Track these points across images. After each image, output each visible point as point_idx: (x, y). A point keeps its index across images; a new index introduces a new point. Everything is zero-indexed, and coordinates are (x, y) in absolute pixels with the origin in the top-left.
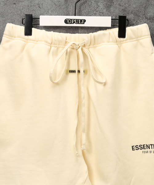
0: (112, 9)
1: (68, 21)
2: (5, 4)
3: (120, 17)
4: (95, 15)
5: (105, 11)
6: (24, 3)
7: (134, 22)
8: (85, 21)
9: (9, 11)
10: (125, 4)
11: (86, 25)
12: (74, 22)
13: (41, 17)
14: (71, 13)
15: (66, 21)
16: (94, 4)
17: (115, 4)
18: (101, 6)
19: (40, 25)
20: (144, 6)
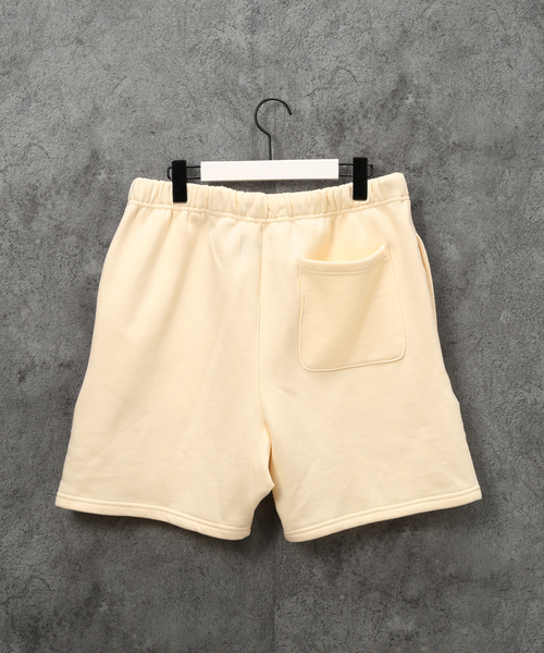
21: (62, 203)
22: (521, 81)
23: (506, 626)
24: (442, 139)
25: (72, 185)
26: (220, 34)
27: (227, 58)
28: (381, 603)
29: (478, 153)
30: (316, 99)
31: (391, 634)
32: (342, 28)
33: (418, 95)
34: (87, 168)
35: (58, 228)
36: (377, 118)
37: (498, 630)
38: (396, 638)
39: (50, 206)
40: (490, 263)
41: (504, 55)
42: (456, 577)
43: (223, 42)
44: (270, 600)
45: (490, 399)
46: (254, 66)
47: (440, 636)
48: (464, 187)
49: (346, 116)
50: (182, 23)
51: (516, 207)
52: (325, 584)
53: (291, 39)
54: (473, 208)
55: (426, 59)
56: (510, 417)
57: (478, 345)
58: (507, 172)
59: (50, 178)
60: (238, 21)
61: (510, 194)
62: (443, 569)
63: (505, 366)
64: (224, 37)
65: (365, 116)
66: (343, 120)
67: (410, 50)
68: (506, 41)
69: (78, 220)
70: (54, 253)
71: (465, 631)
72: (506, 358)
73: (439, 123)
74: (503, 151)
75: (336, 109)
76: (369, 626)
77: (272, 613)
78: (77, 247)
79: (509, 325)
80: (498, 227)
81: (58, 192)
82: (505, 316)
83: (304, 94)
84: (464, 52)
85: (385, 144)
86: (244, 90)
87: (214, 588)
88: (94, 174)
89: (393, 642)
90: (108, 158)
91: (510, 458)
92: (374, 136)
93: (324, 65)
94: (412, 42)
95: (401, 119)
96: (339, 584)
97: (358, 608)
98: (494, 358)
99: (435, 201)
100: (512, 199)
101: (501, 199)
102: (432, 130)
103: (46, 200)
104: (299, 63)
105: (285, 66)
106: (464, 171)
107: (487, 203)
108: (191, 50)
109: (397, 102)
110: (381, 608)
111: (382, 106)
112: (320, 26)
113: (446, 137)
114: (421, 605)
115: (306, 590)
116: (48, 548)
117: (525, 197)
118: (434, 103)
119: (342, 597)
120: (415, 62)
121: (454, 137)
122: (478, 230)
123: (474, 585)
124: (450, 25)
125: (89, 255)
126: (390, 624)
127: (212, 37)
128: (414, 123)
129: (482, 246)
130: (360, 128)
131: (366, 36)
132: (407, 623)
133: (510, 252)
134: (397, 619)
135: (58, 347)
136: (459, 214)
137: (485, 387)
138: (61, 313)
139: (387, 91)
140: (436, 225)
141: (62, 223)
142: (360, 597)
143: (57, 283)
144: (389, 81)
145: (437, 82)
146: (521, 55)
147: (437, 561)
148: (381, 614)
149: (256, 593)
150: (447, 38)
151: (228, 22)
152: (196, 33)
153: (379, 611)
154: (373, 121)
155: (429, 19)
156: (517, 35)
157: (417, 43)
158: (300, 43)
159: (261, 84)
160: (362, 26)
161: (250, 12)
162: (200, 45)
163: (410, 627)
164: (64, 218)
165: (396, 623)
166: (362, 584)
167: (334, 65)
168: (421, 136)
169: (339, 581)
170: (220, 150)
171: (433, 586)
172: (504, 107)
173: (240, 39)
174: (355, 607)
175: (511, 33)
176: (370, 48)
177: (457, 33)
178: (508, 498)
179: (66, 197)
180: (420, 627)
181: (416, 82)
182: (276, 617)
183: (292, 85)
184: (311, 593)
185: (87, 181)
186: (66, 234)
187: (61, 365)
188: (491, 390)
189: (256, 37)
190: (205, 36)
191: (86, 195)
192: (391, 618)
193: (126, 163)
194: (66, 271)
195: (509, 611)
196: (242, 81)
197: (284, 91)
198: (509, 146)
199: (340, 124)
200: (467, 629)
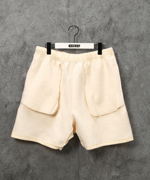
0: (94, 39)
1: (71, 46)
2: (36, 37)
3: (99, 43)
4: (85, 42)
5: (90, 40)
6: (46, 36)
7: (106, 47)
8: (80, 46)
9: (38, 40)
10: (101, 37)
11: (80, 48)
12: (74, 46)
13: (56, 44)
14: (72, 41)
15: (69, 46)
16: (84, 37)
17: (96, 36)
18: (88, 37)
19: (55, 48)
20: (112, 37)
21: (16, 57)
22: (145, 19)
23: (145, 173)
24: (122, 36)
25: (19, 52)
26: (59, 8)
27: (61, 15)
28: (109, 168)
29: (133, 39)
30: (87, 25)
31: (113, 176)
32: (93, 5)
33: (115, 23)
34: (23, 47)
35: (15, 64)
36: (104, 30)
37: (143, 175)
38: (114, 178)
39: (12, 58)
40: (137, 70)
41: (139, 12)
42: (131, 160)
43: (60, 10)
44: (78, 168)
45: (139, 109)
46: (69, 17)
47: (126, 177)
48: (129, 49)
49: (95, 30)
50: (48, 5)
51: (144, 54)
52: (93, 163)
53: (79, 9)
54: (132, 55)
55: (117, 13)
56: (144, 114)
57: (135, 93)
58: (141, 44)
59: (12, 50)
60: (64, 4)
61: (142, 51)
62: (127, 158)
63: (142, 99)
64: (60, 9)
65: (100, 30)
66: (94, 31)
67: (113, 11)
68: (140, 7)
69: (20, 62)
70: (14, 71)
71: (133, 175)
72: (143, 97)
73: (122, 31)
74: (140, 38)
75: (92, 28)
76: (106, 174)
77: (79, 171)
78: (20, 69)
79: (143, 88)
80: (139, 60)
81: (15, 54)
82: (142, 85)
83: (83, 24)
84: (128, 11)
85: (106, 38)
86: (66, 24)
87: (62, 165)
88: (25, 49)
89: (113, 179)
90: (29, 44)
91: (145, 125)
92: (103, 35)
93: (88, 16)
94: (113, 9)
95: (111, 30)
96: (97, 163)
97: (103, 169)
98: (139, 97)
99: (121, 53)
100: (143, 52)
101: (140, 52)
102: (120, 33)
103: (11, 56)
104: (81, 16)
105: (77, 16)
106: (129, 45)
107: (136, 53)
108: (51, 13)
109: (109, 26)
110: (109, 169)
111: (105, 27)
112: (87, 5)
113: (124, 35)
114: (121, 168)
115: (88, 165)
116: (14, 154)
117: (146, 51)
118: (120, 25)
119: (98, 166)
120: (114, 14)
121: (126, 35)
122: (134, 61)
123: (136, 162)
124: (124, 3)
125: (24, 71)
126: (112, 174)
127: (57, 9)
128: (114, 31)
129: (135, 65)
130: (99, 33)
131: (100, 7)
132: (117, 173)
133: (143, 67)
134: (114, 172)
135: (16, 98)
136: (128, 56)
137: (137, 105)
138: (17, 88)
139: (106, 22)
140: (121, 60)
141: (16, 62)
142: (103, 166)
143: (15, 79)
144: (107, 20)
145: (121, 20)
146: (144, 11)
147: (125, 155)
148: (109, 171)
149: (74, 166)
150: (123, 7)
151: (61, 5)
152: (52, 8)
153: (109, 170)
154: (103, 31)
155: (118, 2)
156: (143, 6)
157: (114, 9)
158: (81, 10)
159: (71, 22)
160: (99, 5)
161: (67, 2)
162: (54, 11)
163: (118, 174)
164: (16, 61)
165: (114, 173)
166: (104, 162)
167: (91, 16)
168: (117, 35)
169: (97, 162)
170: (60, 41)
171: (124, 163)
172: (140, 26)
173: (65, 9)
174: (102, 169)
175: (141, 5)
176: (101, 10)
177: (126, 6)
178: (145, 137)
179: (17, 55)
180: (121, 174)
181: (115, 20)
182: (80, 172)
183: (80, 22)
184: (89, 165)
185: (23, 50)
186: (17, 65)
187: (17, 103)
188: (139, 106)
189: (69, 9)
190: (55, 9)
191: (23, 54)
192: (112, 172)
193: (34, 45)
194: (17, 76)
195: (146, 169)
196: (66, 21)
197: (77, 24)
198: (142, 37)
199: (94, 32)
200: (134, 174)
